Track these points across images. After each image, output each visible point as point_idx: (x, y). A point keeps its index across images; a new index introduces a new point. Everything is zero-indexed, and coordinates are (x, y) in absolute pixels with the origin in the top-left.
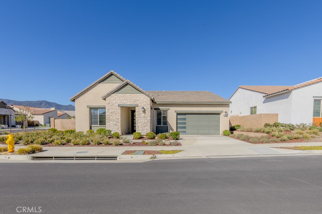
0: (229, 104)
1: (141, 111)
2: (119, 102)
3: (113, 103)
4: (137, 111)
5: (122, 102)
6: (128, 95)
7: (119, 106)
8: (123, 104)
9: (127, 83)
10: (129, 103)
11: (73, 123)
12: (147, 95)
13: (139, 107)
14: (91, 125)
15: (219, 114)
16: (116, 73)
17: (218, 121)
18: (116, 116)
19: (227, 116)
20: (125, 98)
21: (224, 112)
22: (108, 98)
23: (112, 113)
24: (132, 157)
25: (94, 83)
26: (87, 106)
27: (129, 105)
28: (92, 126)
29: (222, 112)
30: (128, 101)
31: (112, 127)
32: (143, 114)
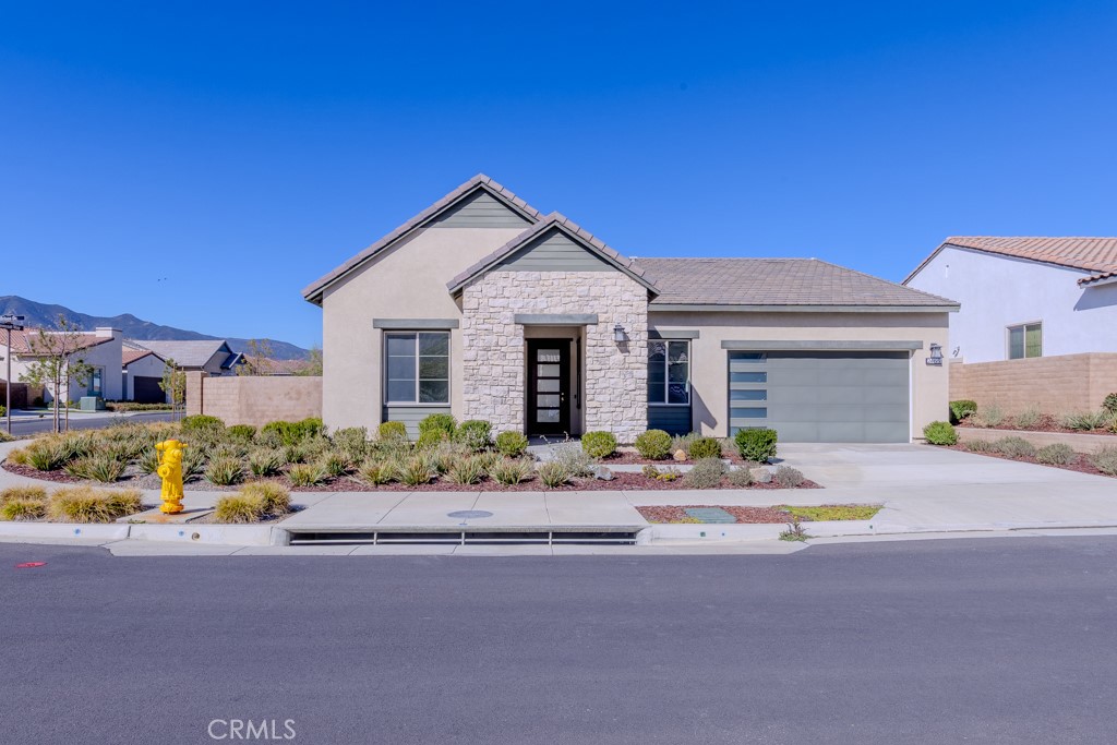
0: (946, 314)
1: (608, 342)
2: (518, 306)
3: (492, 310)
4: (594, 343)
5: (532, 304)
6: (554, 274)
7: (518, 320)
8: (537, 313)
9: (555, 227)
10: (559, 310)
11: (294, 395)
12: (633, 276)
13: (602, 326)
14: (387, 400)
15: (903, 355)
16: (498, 187)
17: (903, 385)
18: (505, 363)
19: (940, 364)
20: (544, 289)
21: (927, 347)
22: (471, 288)
23: (487, 349)
24: (703, 534)
25: (405, 227)
26: (375, 320)
27: (559, 316)
28: (390, 404)
29: (920, 346)
30: (556, 300)
31: (489, 411)
32: (619, 356)
